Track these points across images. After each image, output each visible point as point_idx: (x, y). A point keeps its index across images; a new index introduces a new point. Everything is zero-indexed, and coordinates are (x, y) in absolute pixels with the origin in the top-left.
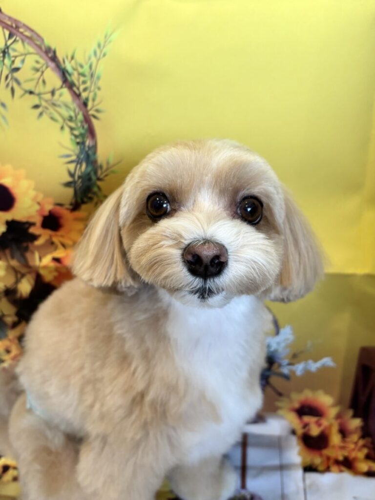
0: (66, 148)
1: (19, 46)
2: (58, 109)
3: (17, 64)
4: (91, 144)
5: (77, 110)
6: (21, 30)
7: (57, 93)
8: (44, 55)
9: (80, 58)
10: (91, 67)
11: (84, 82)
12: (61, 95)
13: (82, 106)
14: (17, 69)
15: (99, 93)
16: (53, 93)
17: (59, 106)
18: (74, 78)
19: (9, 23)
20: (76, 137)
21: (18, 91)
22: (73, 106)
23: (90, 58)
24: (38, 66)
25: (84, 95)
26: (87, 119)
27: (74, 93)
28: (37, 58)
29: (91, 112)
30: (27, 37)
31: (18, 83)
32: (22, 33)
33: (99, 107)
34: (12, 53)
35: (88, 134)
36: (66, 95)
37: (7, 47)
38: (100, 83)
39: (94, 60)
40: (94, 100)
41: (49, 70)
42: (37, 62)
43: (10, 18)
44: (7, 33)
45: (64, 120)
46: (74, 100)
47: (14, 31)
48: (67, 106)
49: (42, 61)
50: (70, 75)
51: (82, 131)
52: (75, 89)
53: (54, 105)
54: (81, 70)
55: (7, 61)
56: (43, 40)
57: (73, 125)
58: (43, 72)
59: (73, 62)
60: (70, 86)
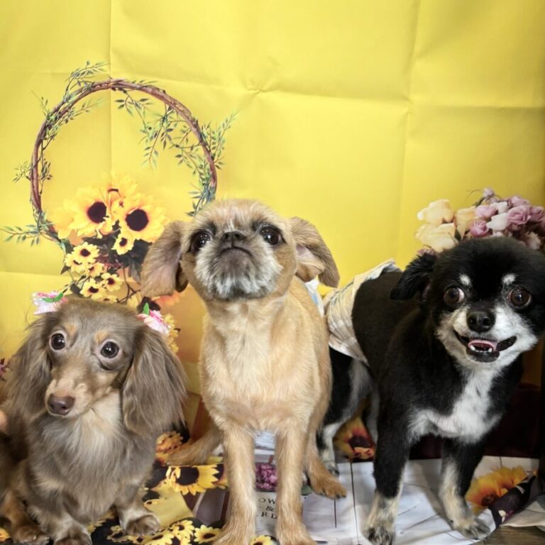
0: (195, 187)
1: (174, 116)
2: (194, 159)
3: (171, 127)
4: (212, 186)
5: (207, 161)
6: (177, 106)
7: (195, 148)
8: (190, 123)
9: (213, 127)
10: (219, 134)
11: (214, 143)
12: (197, 150)
13: (210, 159)
14: (171, 130)
15: (222, 151)
16: (192, 148)
17: (195, 157)
18: (208, 140)
19: (170, 100)
20: (203, 179)
21: (169, 145)
22: (205, 158)
23: (219, 128)
24: (185, 129)
25: (213, 152)
26: (212, 168)
27: (207, 149)
28: (185, 124)
29: (215, 164)
30: (180, 110)
31: (170, 139)
32: (177, 108)
33: (221, 161)
34: (169, 119)
35: (212, 179)
36: (200, 151)
37: (167, 116)
38: (224, 145)
39: (222, 129)
40: (219, 156)
41: (192, 132)
42: (185, 127)
43: (171, 98)
44: (168, 107)
45: (196, 168)
46: (205, 155)
47: (172, 106)
48: (199, 158)
49: (188, 127)
50: (205, 137)
51: (208, 176)
52: (207, 147)
53: (191, 156)
54: (213, 135)
55: (165, 124)
56: (190, 114)
57: (202, 171)
58: (187, 134)
59: (208, 129)
60: (205, 145)
